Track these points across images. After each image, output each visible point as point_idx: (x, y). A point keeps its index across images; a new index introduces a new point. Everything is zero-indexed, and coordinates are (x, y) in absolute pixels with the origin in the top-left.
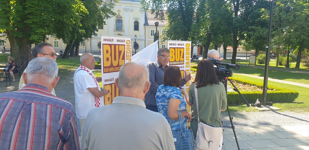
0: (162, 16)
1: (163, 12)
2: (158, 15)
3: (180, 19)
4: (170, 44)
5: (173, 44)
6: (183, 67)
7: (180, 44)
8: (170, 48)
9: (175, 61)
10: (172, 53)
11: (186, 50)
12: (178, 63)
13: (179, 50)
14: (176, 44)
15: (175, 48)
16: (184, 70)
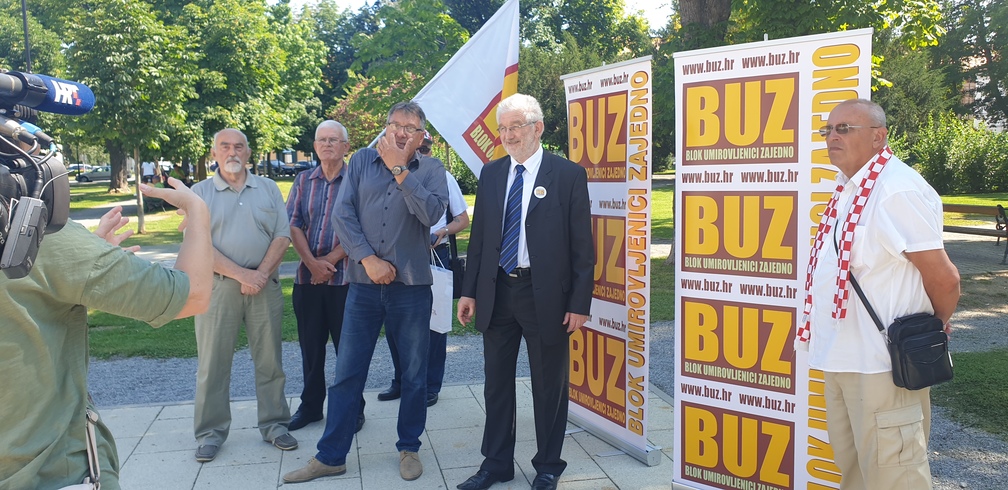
4: (686, 70)
5: (712, 67)
6: (793, 176)
7: (762, 61)
8: (686, 86)
9: (723, 143)
10: (702, 107)
11: (815, 86)
12: (747, 154)
13: (753, 91)
14: (729, 64)
15: (719, 86)
16: (794, 194)
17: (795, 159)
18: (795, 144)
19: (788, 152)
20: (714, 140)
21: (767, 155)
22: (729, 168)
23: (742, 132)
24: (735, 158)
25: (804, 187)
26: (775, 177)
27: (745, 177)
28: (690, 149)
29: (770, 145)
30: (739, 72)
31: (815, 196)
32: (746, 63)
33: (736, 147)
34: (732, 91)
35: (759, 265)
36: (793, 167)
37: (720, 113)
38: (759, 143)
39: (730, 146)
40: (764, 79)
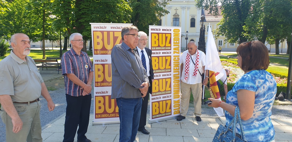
0: (216, 12)
1: (217, 7)
2: (212, 11)
3: (236, 14)
4: (151, 30)
5: (157, 30)
6: (170, 53)
7: (165, 30)
8: (151, 33)
9: (159, 46)
10: (155, 38)
11: (174, 36)
12: (163, 48)
13: (164, 35)
14: (160, 30)
15: (158, 34)
16: (171, 56)
17: (171, 50)
18: (171, 47)
19: (169, 48)
21: (166, 49)
22: (160, 51)
23: (162, 44)
24: (161, 49)
25: (172, 55)
26: (168, 53)
27: (163, 53)
28: (153, 47)
29: (167, 47)
30: (161, 32)
31: (174, 56)
32: (163, 30)
34: (160, 35)
35: (165, 70)
37: (158, 40)
38: (165, 46)
40: (166, 34)
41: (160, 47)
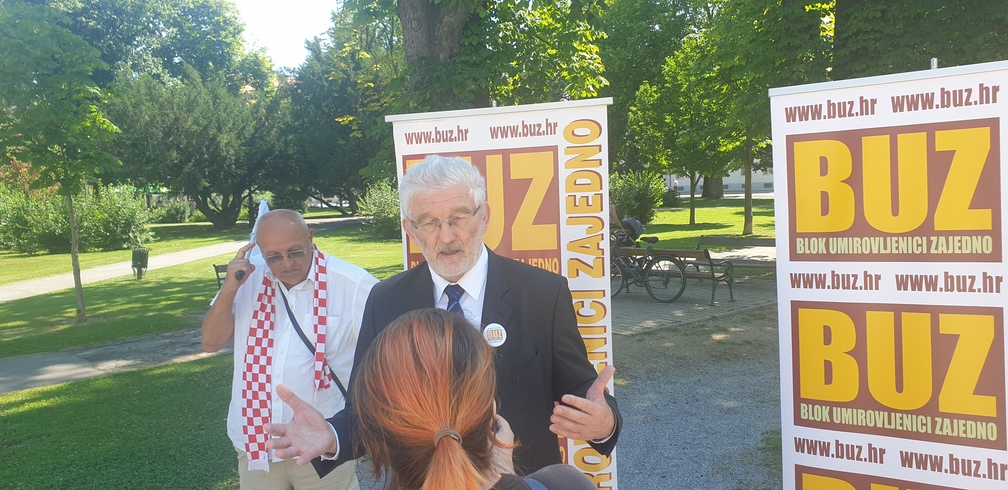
4: (790, 115)
5: (839, 110)
6: (992, 283)
7: (928, 101)
8: (791, 140)
9: (861, 228)
10: (824, 171)
12: (905, 245)
13: (913, 150)
14: (868, 106)
15: (851, 139)
16: (996, 311)
17: (995, 257)
18: (995, 233)
20: (848, 222)
21: (942, 249)
22: (873, 268)
23: (895, 211)
24: (882, 251)
27: (902, 283)
28: (803, 235)
29: (947, 234)
30: (885, 117)
32: (898, 105)
33: (885, 235)
34: (875, 152)
35: (934, 424)
36: (992, 269)
37: (855, 181)
38: (926, 229)
39: (874, 233)
40: (930, 129)
41: (875, 233)
